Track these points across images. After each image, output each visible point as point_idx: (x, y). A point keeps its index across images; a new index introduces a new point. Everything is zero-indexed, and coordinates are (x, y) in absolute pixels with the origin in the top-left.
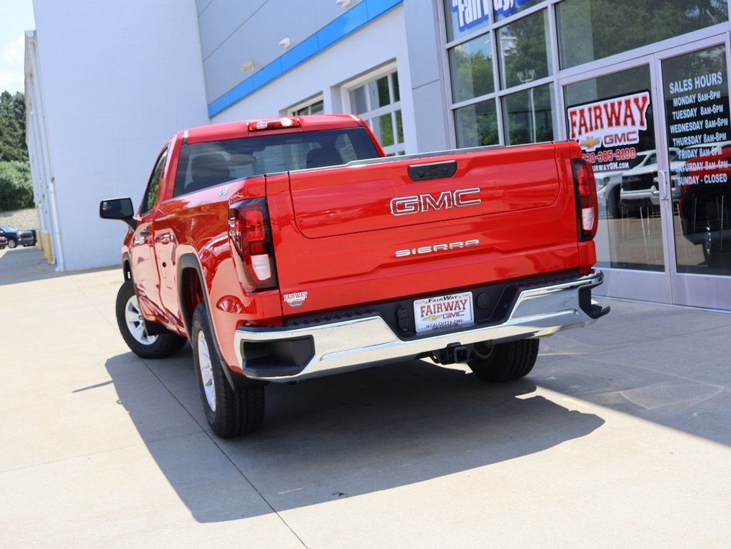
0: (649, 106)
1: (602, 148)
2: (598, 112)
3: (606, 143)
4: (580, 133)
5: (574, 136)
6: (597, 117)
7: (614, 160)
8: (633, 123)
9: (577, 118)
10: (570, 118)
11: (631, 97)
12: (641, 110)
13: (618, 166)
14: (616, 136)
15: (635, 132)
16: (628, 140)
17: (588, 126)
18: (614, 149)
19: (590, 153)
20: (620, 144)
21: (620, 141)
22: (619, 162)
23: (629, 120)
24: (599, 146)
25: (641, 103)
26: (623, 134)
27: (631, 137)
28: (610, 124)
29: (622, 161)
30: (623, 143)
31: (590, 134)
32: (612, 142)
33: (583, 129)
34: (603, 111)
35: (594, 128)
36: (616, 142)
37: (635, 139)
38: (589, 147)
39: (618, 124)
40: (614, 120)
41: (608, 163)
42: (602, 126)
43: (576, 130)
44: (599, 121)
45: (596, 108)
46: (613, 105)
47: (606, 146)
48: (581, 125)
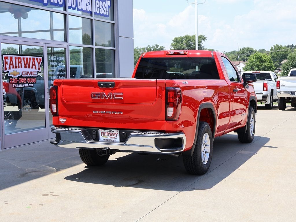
0: (42, 63)
1: (21, 77)
2: (20, 60)
3: (23, 75)
4: (10, 68)
5: (6, 69)
6: (19, 62)
7: (27, 83)
8: (36, 68)
9: (8, 61)
10: (4, 60)
11: (35, 57)
12: (39, 64)
13: (28, 85)
14: (28, 72)
15: (36, 72)
16: (33, 75)
17: (14, 65)
18: (27, 78)
19: (15, 78)
20: (30, 76)
21: (30, 75)
22: (29, 83)
23: (34, 67)
24: (20, 76)
25: (39, 61)
26: (31, 72)
27: (34, 73)
28: (25, 67)
29: (30, 83)
30: (31, 76)
31: (15, 69)
32: (26, 75)
33: (11, 67)
34: (22, 60)
35: (17, 67)
36: (28, 75)
37: (36, 75)
38: (14, 75)
39: (29, 67)
40: (27, 65)
41: (24, 83)
42: (21, 67)
43: (8, 66)
44: (20, 64)
45: (19, 58)
46: (27, 59)
47: (23, 76)
48: (10, 65)
